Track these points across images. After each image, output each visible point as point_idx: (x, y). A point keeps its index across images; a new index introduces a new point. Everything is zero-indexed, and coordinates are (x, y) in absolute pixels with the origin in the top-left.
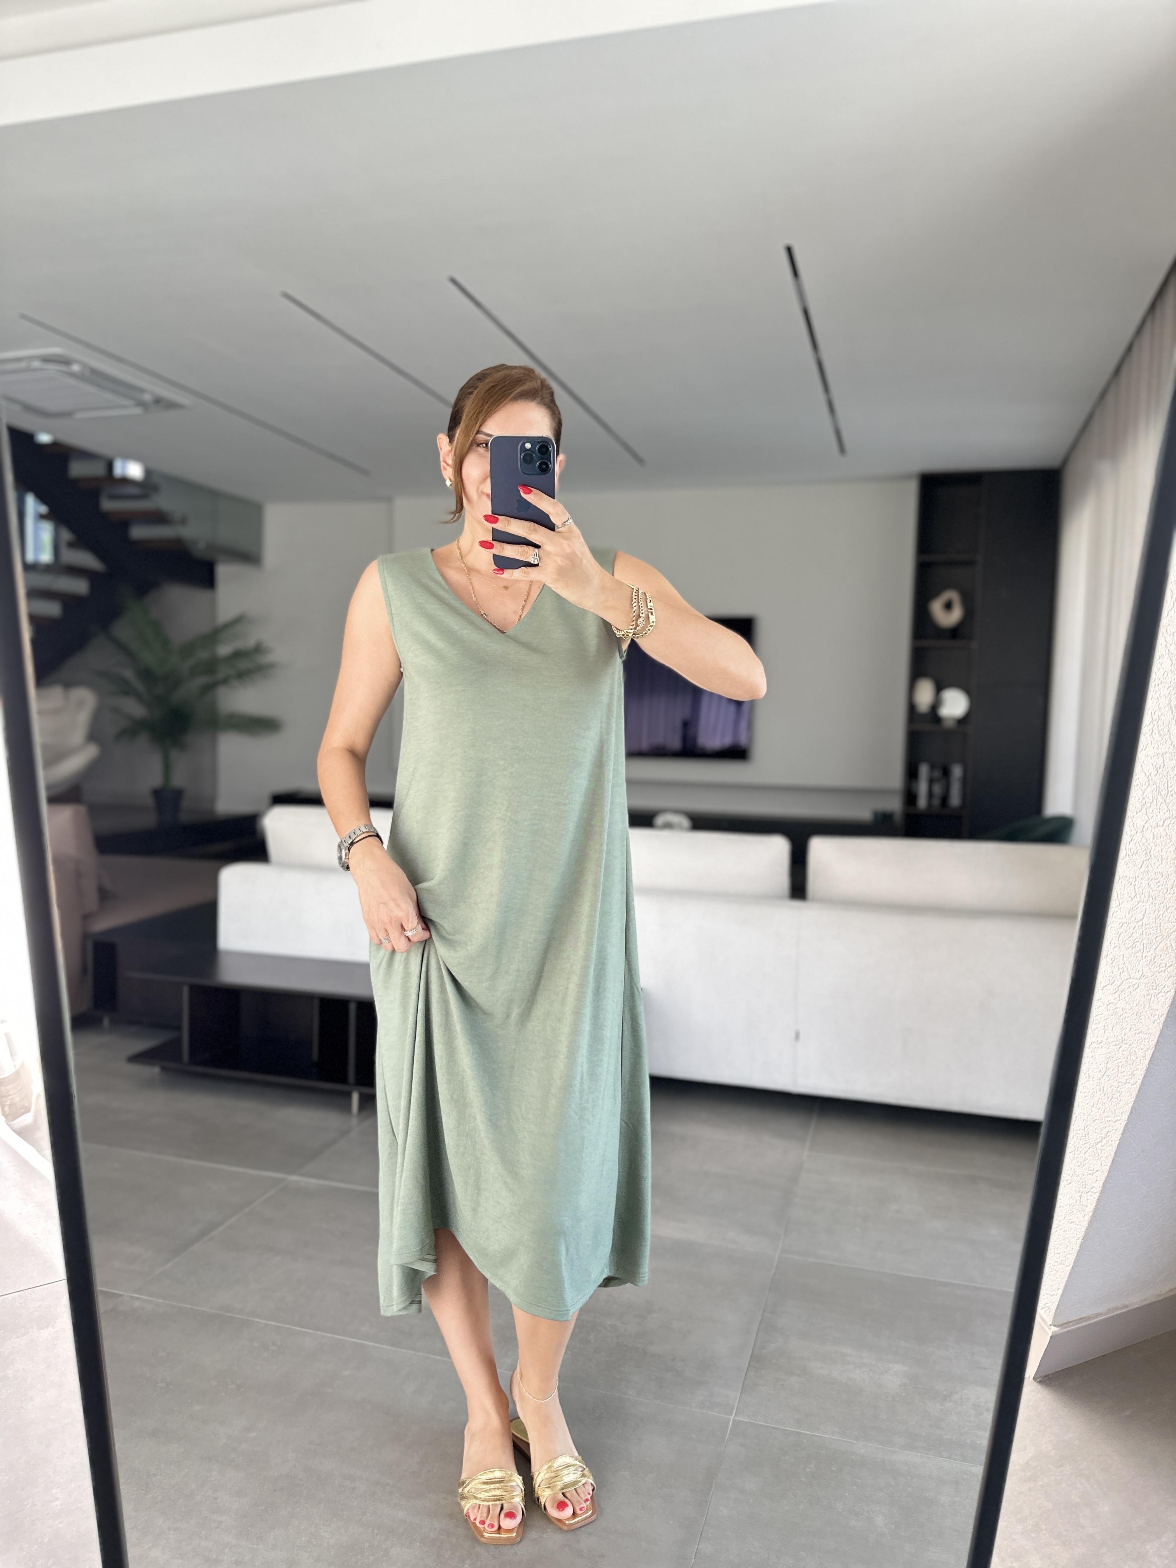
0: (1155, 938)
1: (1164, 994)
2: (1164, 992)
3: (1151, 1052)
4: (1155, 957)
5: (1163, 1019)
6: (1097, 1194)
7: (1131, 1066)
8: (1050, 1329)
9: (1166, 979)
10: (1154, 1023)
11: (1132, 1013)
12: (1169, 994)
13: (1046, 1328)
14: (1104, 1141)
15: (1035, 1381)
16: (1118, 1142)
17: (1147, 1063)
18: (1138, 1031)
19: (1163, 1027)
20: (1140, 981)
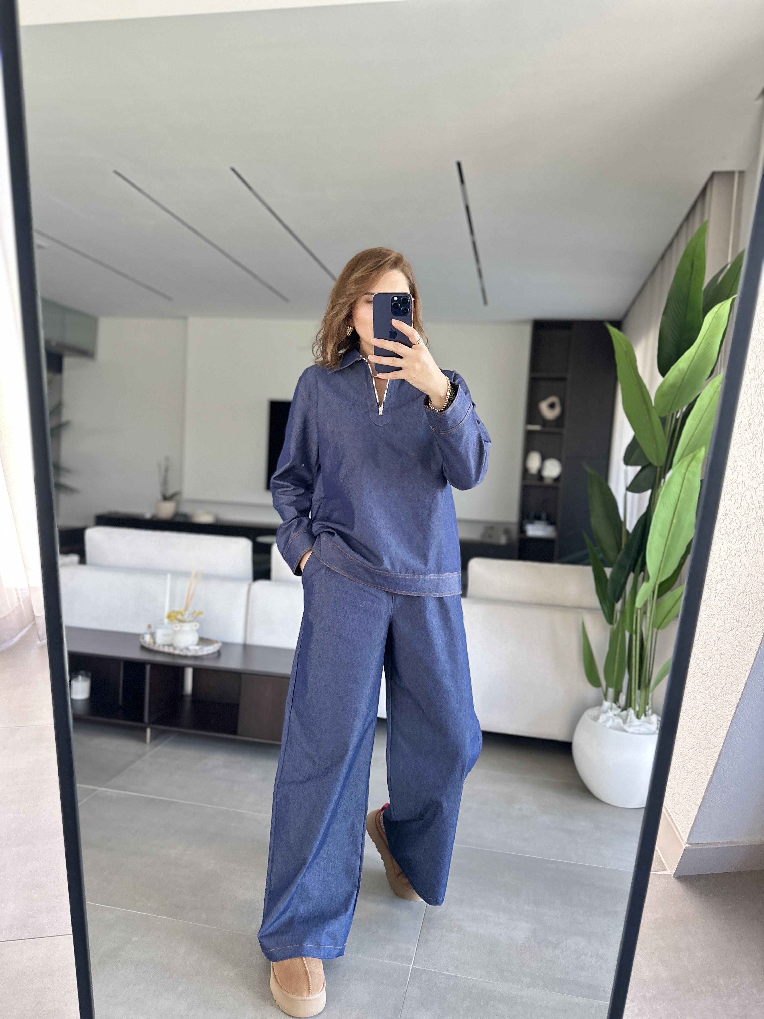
0: (757, 602)
1: (758, 637)
2: (758, 636)
3: (749, 672)
4: (755, 614)
5: (756, 652)
6: (715, 762)
7: (738, 682)
8: (685, 845)
9: (759, 628)
10: (751, 654)
11: (741, 648)
12: (760, 636)
13: (683, 844)
14: (721, 727)
15: (675, 877)
16: (728, 729)
17: (746, 680)
18: (743, 660)
19: (756, 657)
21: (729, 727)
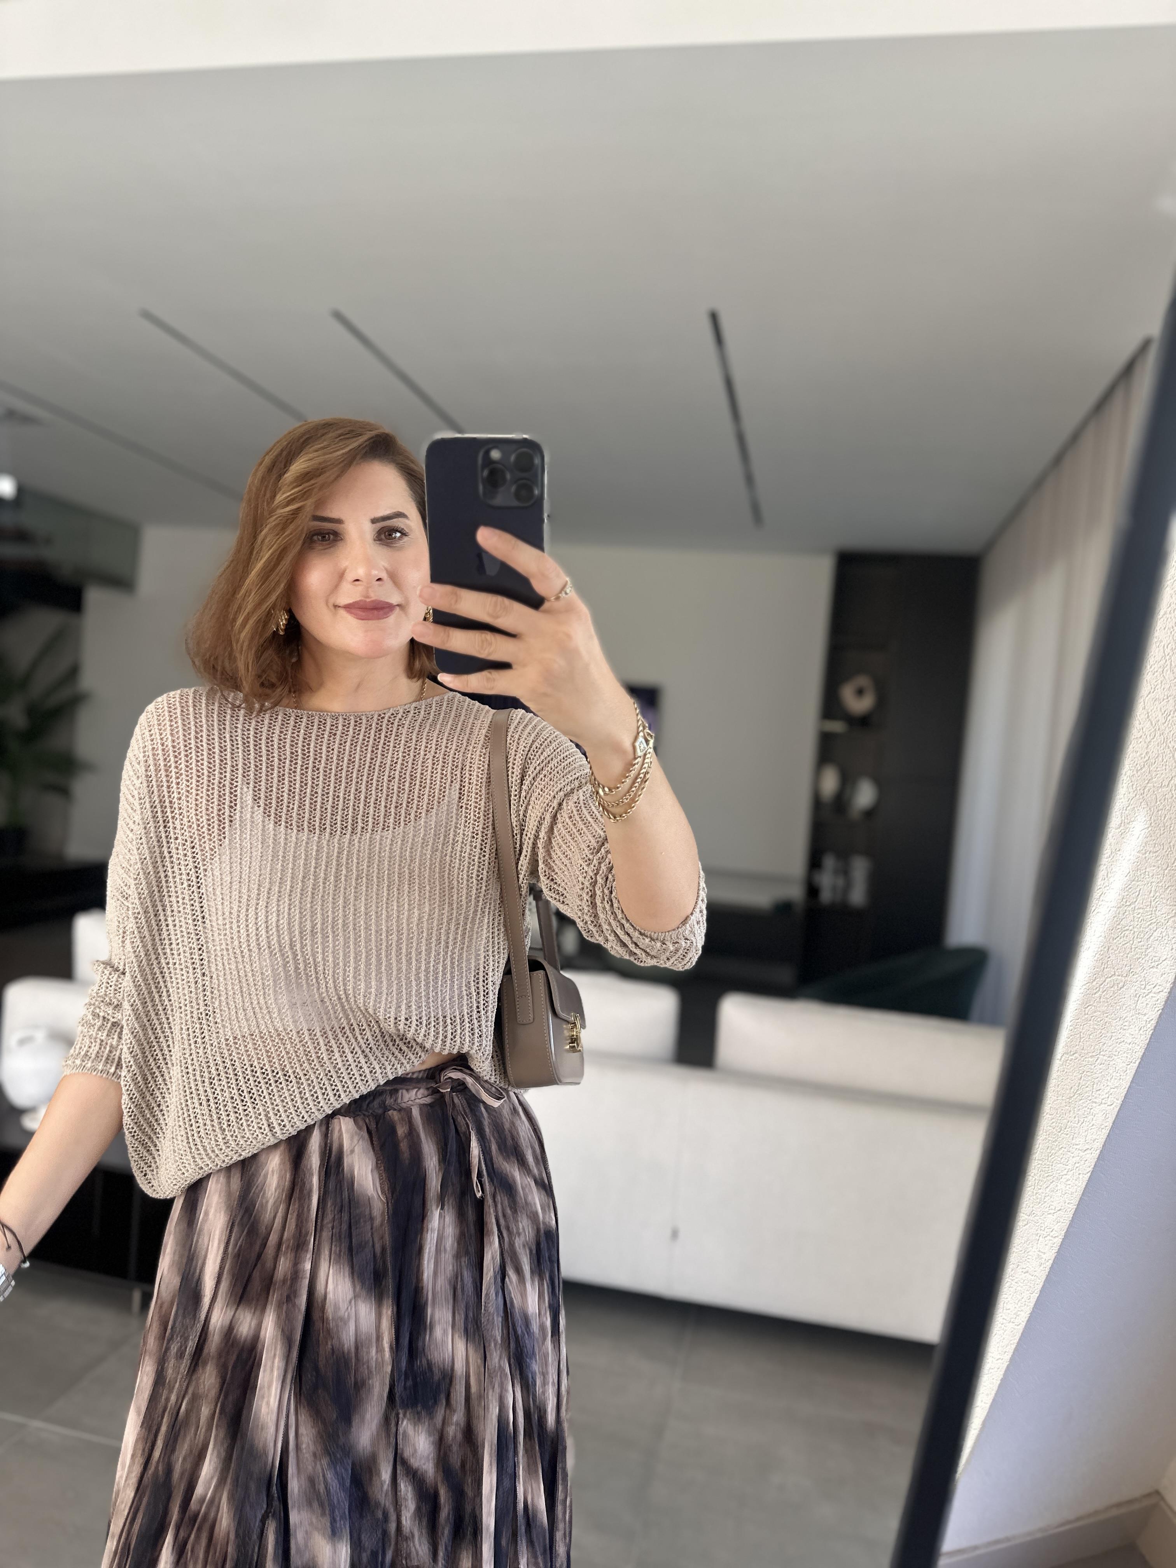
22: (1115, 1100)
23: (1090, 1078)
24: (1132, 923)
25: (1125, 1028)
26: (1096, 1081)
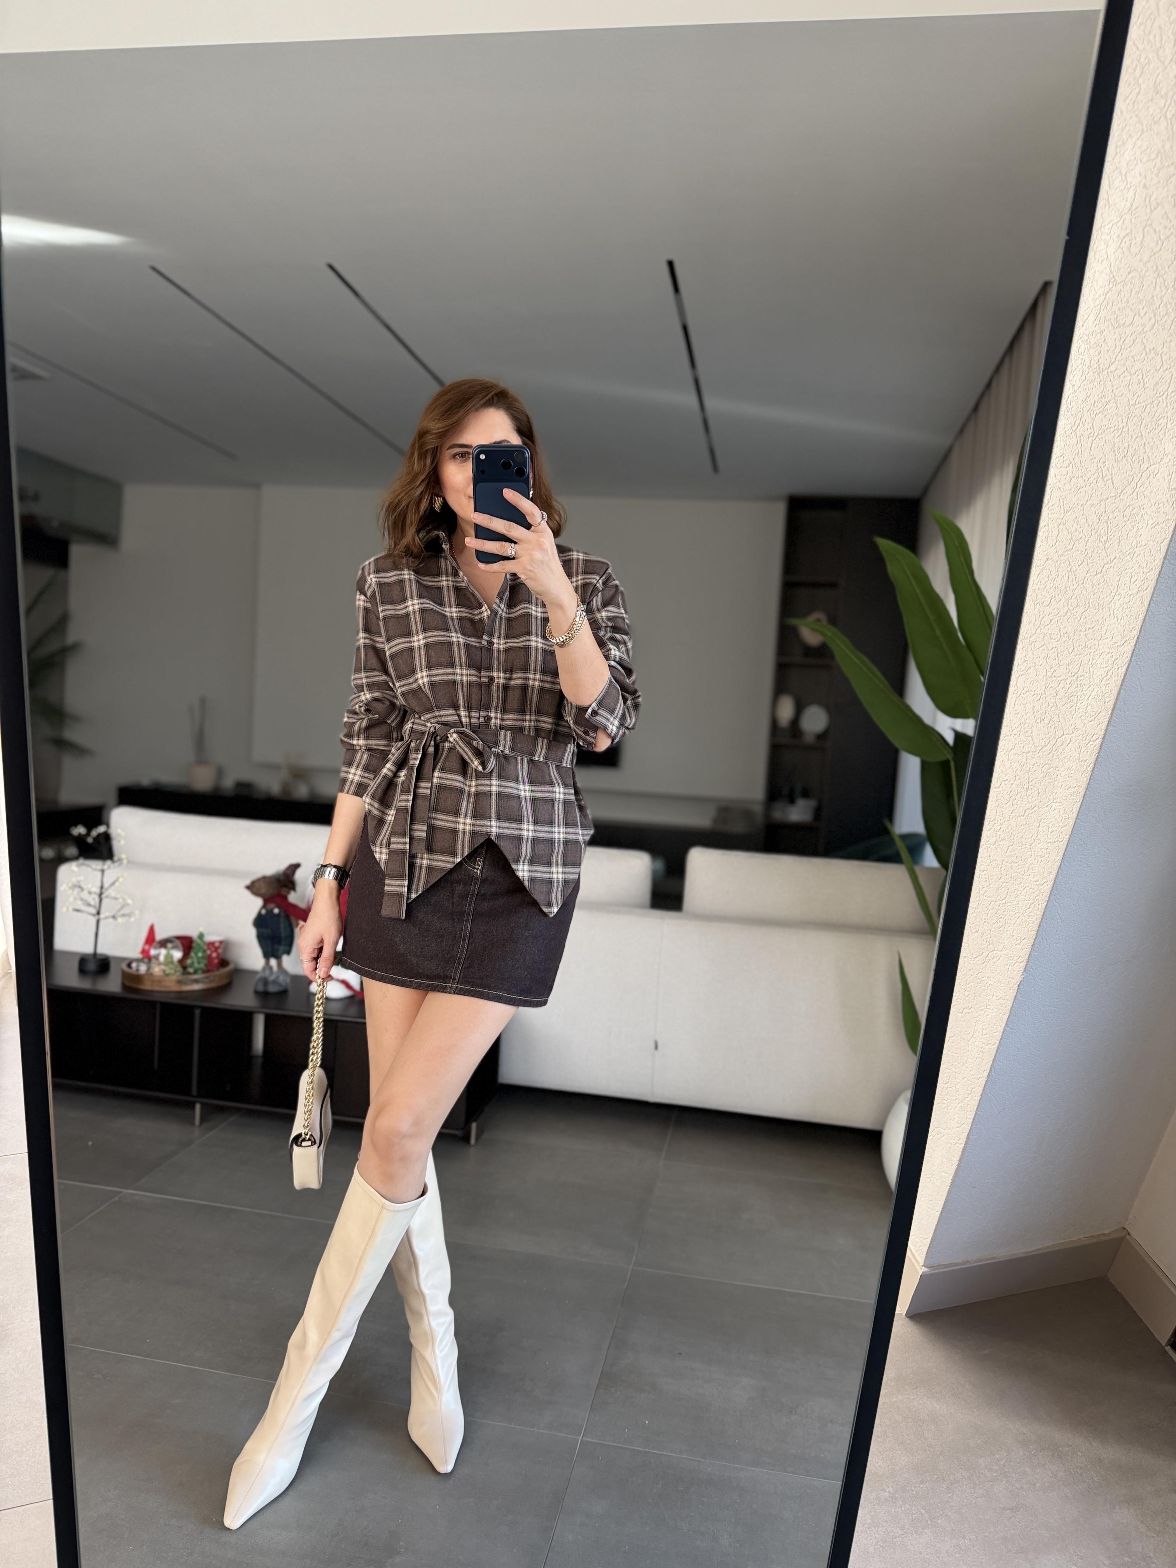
1: (1018, 964)
5: (1016, 986)
6: (963, 1145)
7: (992, 1029)
8: (921, 1269)
10: (1010, 989)
11: (995, 981)
13: (918, 1268)
15: (907, 1317)
16: (979, 1098)
17: (1004, 1026)
18: (998, 998)
19: (1017, 993)
20: (1002, 952)
21: (981, 1095)
22: (1065, 836)
23: (1046, 824)
24: (1076, 689)
25: (1071, 775)
26: (1050, 825)
